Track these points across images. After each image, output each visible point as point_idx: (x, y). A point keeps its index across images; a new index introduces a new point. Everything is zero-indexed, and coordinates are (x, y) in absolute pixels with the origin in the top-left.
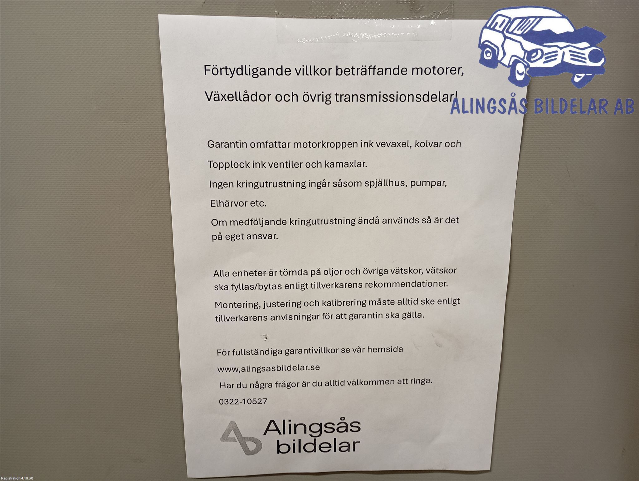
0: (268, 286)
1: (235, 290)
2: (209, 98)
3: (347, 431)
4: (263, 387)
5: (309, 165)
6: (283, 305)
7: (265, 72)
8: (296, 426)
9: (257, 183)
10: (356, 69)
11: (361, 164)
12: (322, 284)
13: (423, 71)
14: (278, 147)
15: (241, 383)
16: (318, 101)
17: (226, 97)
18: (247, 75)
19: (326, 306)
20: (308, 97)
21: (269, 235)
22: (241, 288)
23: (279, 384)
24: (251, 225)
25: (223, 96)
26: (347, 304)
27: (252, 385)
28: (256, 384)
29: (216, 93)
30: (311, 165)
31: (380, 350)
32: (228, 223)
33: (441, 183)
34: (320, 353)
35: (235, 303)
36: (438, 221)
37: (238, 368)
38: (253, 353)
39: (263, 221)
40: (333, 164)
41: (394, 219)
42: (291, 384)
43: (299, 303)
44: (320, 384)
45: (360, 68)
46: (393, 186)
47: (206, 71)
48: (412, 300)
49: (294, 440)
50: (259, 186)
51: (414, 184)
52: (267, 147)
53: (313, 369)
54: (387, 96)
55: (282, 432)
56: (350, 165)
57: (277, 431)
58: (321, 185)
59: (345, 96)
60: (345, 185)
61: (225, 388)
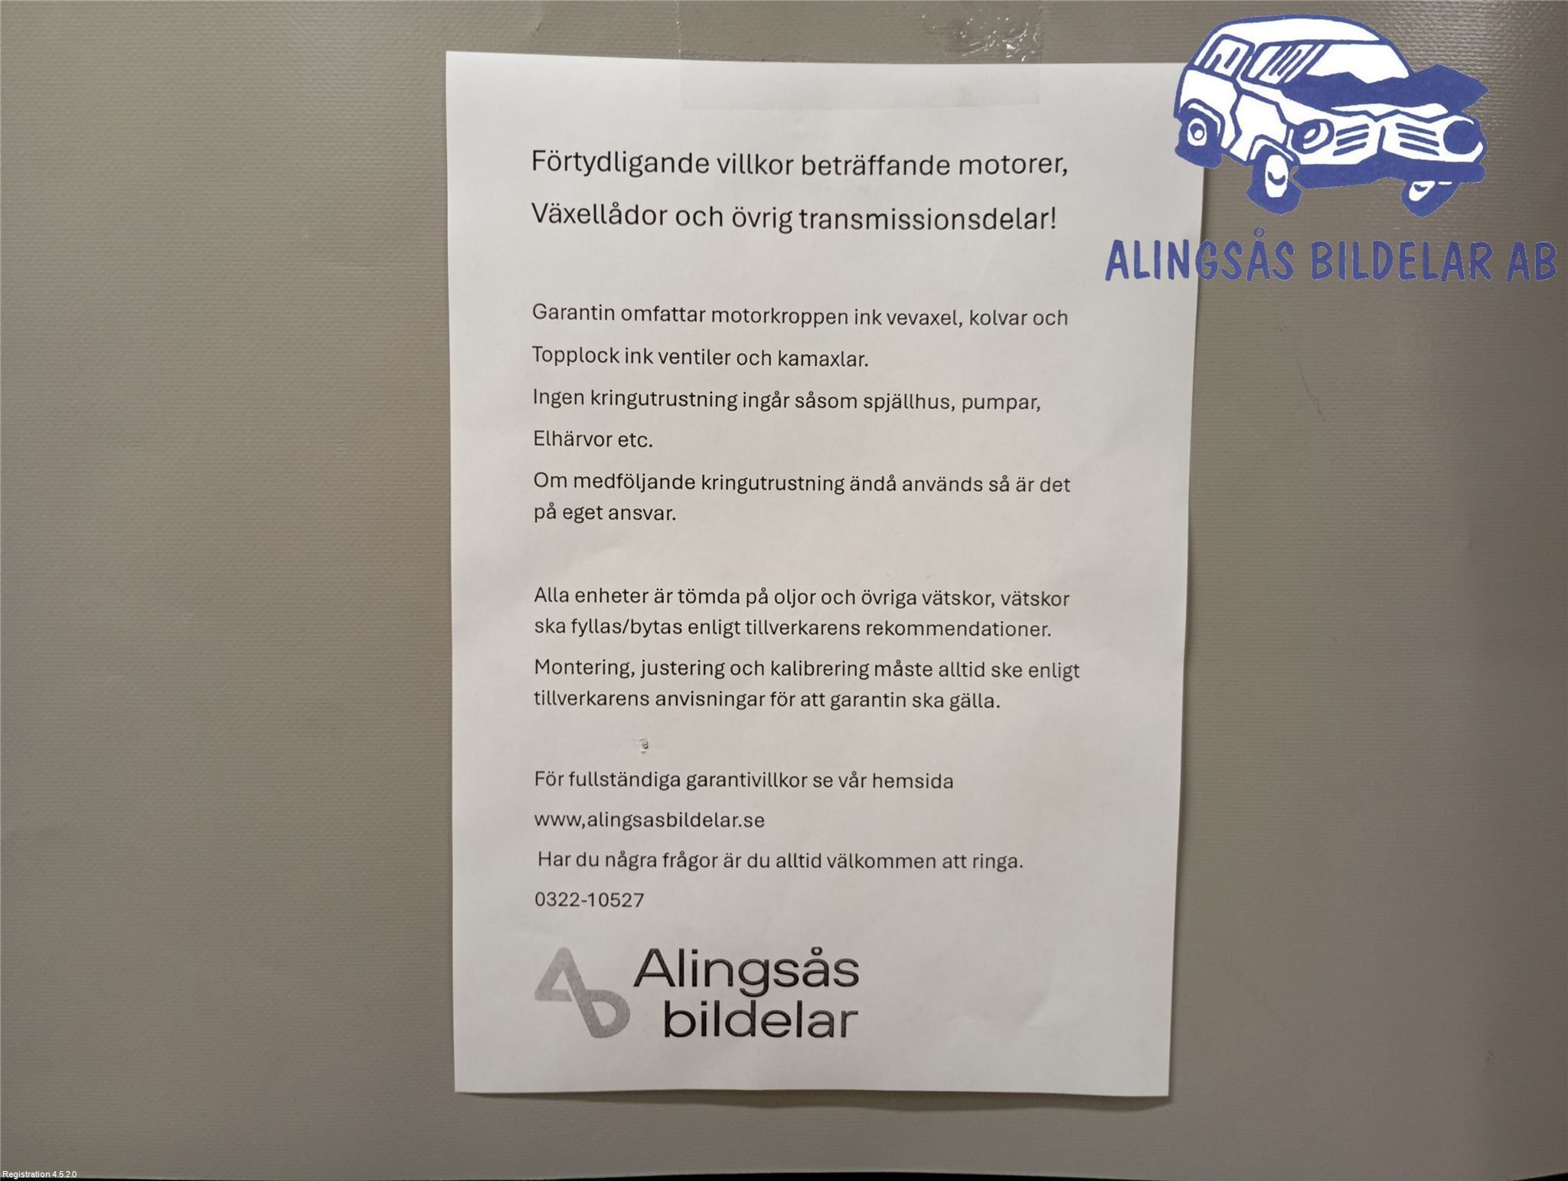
0: (653, 626)
1: (581, 633)
2: (540, 217)
3: (827, 985)
4: (637, 864)
5: (744, 359)
6: (683, 669)
7: (655, 165)
8: (708, 965)
9: (634, 395)
10: (843, 163)
11: (855, 360)
12: (770, 625)
13: (983, 167)
14: (680, 320)
15: (585, 853)
16: (765, 226)
17: (575, 215)
18: (619, 171)
19: (779, 674)
20: (744, 218)
21: (656, 512)
22: (593, 629)
23: (672, 858)
24: (619, 487)
25: (570, 212)
26: (827, 672)
27: (610, 860)
28: (619, 858)
29: (555, 206)
30: (748, 360)
31: (901, 781)
32: (570, 482)
33: (1027, 403)
34: (764, 786)
35: (578, 664)
36: (1024, 486)
37: (580, 817)
38: (616, 783)
39: (644, 479)
40: (794, 357)
41: (927, 481)
42: (699, 859)
43: (719, 668)
44: (765, 863)
45: (851, 161)
46: (924, 408)
47: (537, 163)
48: (971, 667)
49: (704, 1003)
50: (637, 402)
51: (969, 404)
52: (656, 320)
53: (748, 824)
54: (909, 218)
55: (676, 980)
56: (831, 360)
57: (665, 978)
58: (770, 404)
59: (821, 217)
60: (822, 405)
61: (550, 865)
